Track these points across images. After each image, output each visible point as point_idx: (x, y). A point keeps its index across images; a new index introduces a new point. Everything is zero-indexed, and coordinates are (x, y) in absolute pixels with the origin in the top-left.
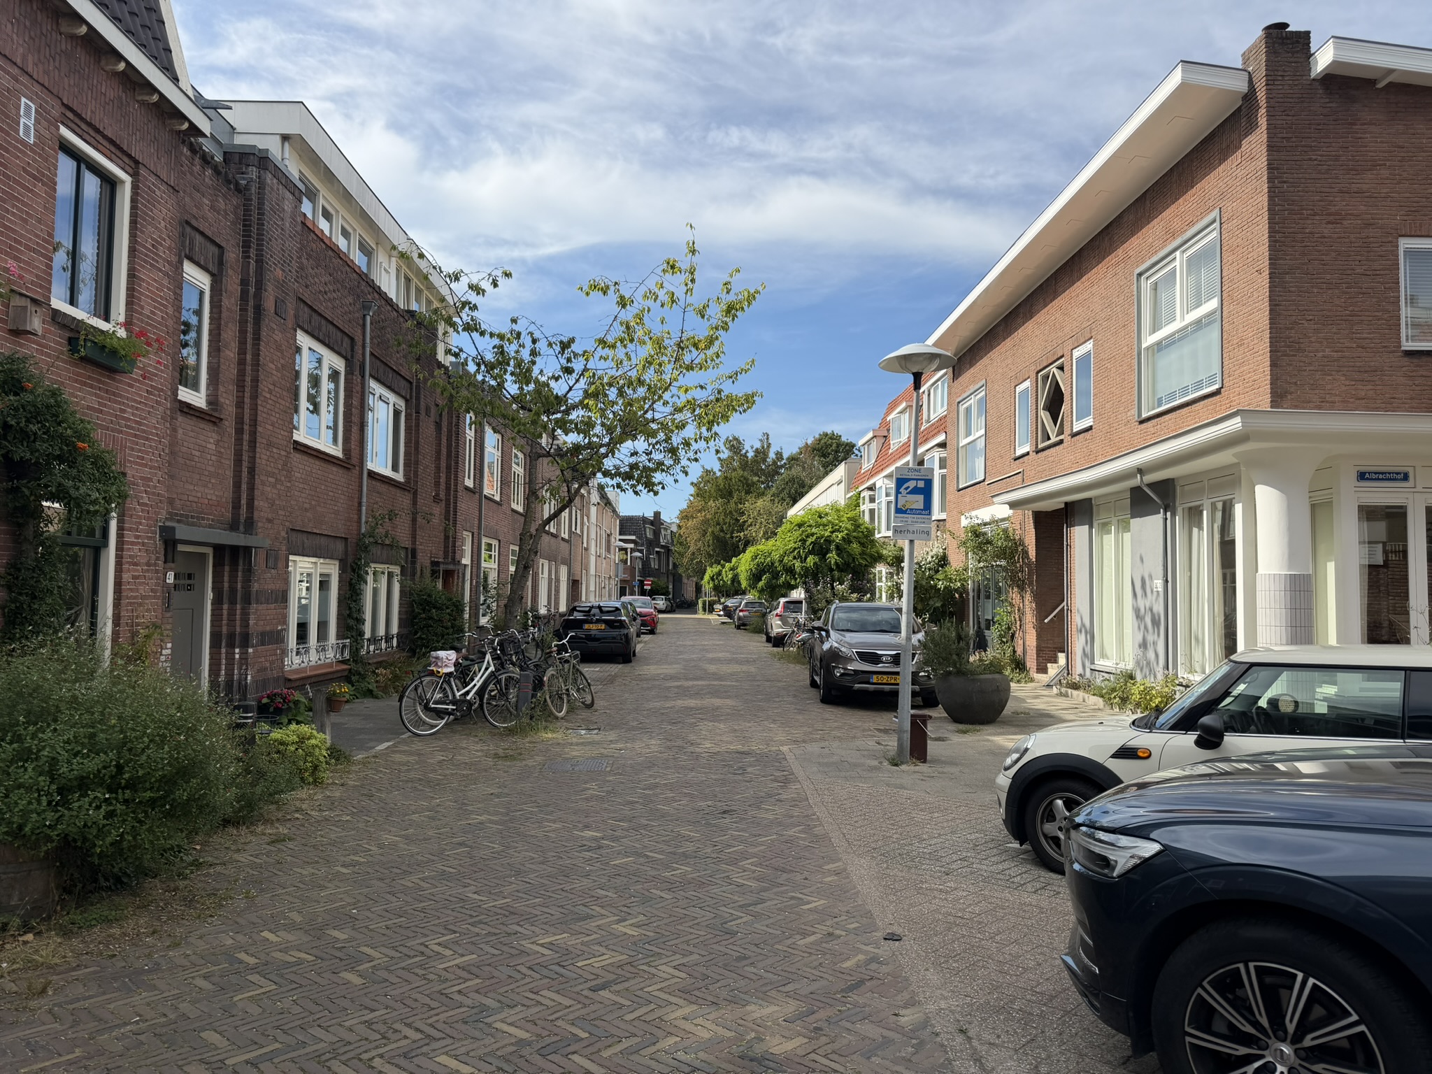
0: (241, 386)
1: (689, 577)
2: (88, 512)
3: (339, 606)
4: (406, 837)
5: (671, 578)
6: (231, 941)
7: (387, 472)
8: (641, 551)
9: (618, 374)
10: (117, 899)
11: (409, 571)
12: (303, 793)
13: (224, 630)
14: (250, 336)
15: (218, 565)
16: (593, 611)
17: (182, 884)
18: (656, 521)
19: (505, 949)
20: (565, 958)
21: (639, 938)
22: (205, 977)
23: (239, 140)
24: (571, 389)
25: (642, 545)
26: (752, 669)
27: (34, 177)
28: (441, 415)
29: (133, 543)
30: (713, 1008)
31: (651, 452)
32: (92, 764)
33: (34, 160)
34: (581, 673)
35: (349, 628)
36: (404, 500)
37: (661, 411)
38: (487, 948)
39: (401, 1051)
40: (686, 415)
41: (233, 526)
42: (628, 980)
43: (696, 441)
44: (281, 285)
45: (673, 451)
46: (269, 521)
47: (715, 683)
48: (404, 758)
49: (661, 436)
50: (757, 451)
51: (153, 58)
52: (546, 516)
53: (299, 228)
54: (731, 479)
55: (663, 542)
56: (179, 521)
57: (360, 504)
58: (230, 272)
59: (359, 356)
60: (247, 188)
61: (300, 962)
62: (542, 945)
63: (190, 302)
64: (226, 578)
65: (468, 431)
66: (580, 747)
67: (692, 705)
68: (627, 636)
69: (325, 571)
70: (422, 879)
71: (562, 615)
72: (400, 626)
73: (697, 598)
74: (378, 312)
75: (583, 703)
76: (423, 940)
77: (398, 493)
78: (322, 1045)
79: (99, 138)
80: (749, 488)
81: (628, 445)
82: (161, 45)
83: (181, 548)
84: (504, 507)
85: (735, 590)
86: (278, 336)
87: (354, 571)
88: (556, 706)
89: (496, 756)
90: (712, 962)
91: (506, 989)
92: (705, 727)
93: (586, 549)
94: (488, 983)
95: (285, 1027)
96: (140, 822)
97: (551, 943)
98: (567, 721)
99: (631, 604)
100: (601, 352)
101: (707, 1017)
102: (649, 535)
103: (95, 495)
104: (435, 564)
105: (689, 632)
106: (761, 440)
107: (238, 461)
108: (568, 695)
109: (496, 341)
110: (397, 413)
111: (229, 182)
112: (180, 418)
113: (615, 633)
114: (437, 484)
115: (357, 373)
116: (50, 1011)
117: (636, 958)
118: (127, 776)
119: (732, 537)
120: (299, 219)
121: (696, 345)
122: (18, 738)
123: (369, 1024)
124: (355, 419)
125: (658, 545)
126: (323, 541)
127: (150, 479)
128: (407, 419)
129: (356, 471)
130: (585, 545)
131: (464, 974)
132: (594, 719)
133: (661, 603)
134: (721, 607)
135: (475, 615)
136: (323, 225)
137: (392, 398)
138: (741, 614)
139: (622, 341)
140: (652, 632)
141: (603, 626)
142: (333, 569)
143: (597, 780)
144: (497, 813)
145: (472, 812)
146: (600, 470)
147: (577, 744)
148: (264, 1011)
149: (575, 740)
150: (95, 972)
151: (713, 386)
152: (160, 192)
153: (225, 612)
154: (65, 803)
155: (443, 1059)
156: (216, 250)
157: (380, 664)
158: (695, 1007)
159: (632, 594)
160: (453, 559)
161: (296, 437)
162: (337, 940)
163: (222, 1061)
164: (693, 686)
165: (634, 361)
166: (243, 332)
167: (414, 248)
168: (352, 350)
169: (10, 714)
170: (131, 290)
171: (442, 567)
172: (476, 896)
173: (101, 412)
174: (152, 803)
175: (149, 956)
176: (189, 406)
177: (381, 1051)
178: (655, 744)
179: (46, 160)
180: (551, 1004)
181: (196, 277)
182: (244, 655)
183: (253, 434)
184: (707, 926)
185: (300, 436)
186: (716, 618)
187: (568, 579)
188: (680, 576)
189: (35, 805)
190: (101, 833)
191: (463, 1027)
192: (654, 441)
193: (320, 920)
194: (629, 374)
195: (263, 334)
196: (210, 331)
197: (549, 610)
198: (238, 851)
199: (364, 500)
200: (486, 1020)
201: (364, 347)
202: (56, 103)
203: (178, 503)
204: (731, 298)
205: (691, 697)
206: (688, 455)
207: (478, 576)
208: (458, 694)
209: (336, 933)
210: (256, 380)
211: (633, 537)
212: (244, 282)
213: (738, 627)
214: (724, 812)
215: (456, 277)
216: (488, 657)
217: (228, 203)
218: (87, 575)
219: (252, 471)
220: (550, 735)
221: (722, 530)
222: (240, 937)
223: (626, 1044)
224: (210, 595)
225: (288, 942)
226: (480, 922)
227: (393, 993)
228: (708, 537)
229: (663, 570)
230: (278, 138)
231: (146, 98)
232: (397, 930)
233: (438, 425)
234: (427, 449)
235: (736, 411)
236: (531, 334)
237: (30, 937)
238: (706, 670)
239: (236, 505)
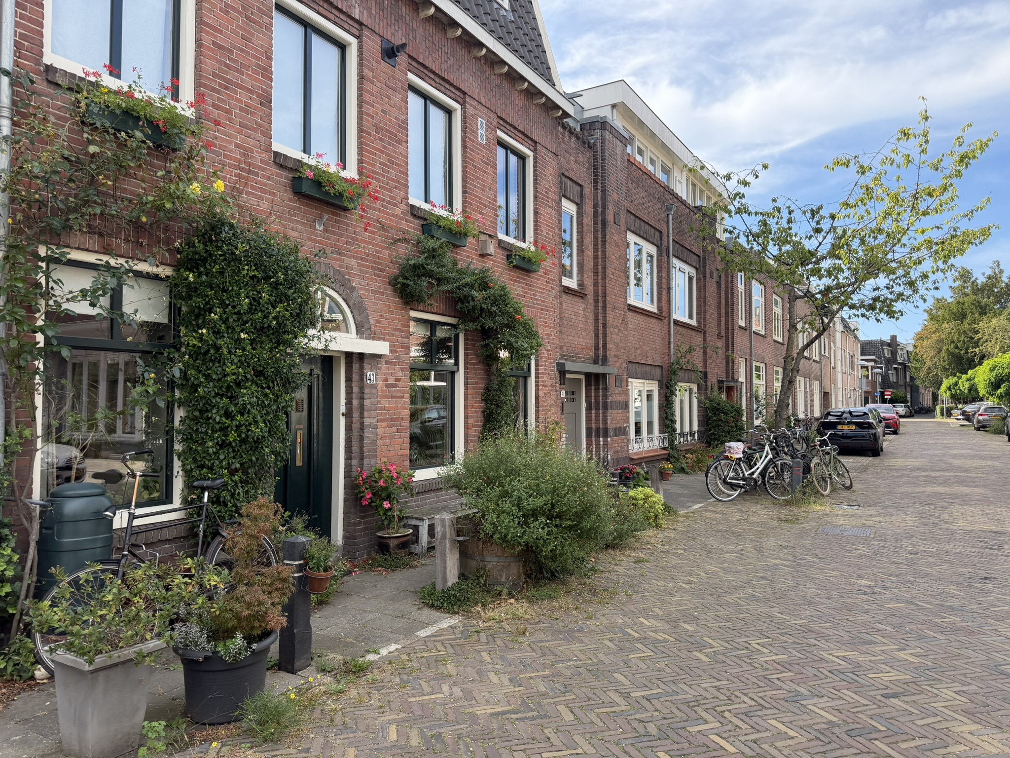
0: (596, 273)
1: (926, 388)
2: (523, 355)
3: (660, 411)
4: (724, 569)
5: (909, 389)
6: (621, 621)
7: (686, 320)
8: (881, 368)
9: (859, 227)
10: (554, 586)
11: (703, 389)
12: (650, 532)
13: (594, 426)
14: (600, 240)
15: (588, 385)
16: (845, 415)
17: (588, 581)
18: (893, 343)
19: (808, 654)
20: (857, 669)
21: (918, 665)
22: (611, 640)
23: (587, 115)
24: (820, 244)
25: (881, 363)
26: (997, 464)
27: (486, 164)
28: (720, 277)
29: (543, 374)
30: (996, 731)
31: (892, 287)
32: (539, 502)
33: (486, 154)
34: (840, 462)
35: (667, 426)
36: (698, 339)
37: (900, 252)
38: (794, 652)
39: (742, 711)
40: (924, 252)
41: (595, 361)
42: (914, 694)
43: (933, 272)
44: (617, 204)
45: (911, 284)
46: (616, 357)
47: (962, 474)
48: (713, 515)
49: (900, 272)
50: (989, 278)
51: (542, 75)
52: (801, 345)
53: (626, 164)
54: (963, 304)
55: (899, 360)
56: (566, 360)
57: (669, 343)
58: (587, 201)
59: (665, 243)
60: (595, 144)
61: (666, 641)
62: (837, 657)
63: (566, 225)
64: (593, 394)
65: (739, 286)
66: (845, 518)
67: (941, 491)
68: (875, 435)
69: (650, 388)
70: (740, 599)
71: (817, 419)
72: (699, 426)
73: (934, 405)
74: (677, 212)
75: (843, 485)
76: (746, 639)
77: (694, 333)
78: (688, 696)
79: (516, 132)
80: (983, 311)
81: (871, 283)
82: (545, 66)
83: (568, 376)
84: (768, 339)
85: (973, 396)
86: (616, 238)
87: (667, 388)
88: (821, 486)
89: (779, 519)
90: (991, 694)
91: (814, 683)
92: (957, 510)
93: (834, 368)
94: (799, 676)
95: (664, 680)
96: (565, 539)
97: (844, 657)
98: (830, 498)
99: (875, 410)
100: (844, 212)
101: (993, 736)
102: (887, 354)
103: (526, 345)
104: (720, 382)
105: (930, 433)
106: (992, 268)
107: (596, 320)
108: (831, 478)
109: (760, 217)
110: (690, 279)
111: (584, 143)
112: (564, 296)
113: (864, 432)
114: (719, 325)
115: (664, 255)
116: (529, 645)
117: (918, 679)
118: (557, 510)
119: (967, 353)
120: (626, 158)
121: (930, 195)
122: (501, 485)
123: (718, 688)
124: (664, 286)
125: (896, 362)
126: (648, 368)
127: (550, 335)
128: (697, 282)
129: (666, 321)
130: (833, 365)
131: (780, 667)
132: (853, 497)
133: (901, 409)
134: (959, 412)
135: (750, 418)
136: (639, 158)
137: (687, 268)
138: (981, 418)
139: (862, 201)
140: (895, 432)
141: (854, 427)
142: (654, 387)
143: (864, 543)
144: (787, 560)
145: (767, 557)
146: (846, 305)
147: (842, 516)
148: (649, 667)
149: (839, 513)
150: (548, 627)
151: (948, 226)
152: (549, 158)
153: (593, 415)
154: (526, 523)
155: (773, 722)
156: (578, 188)
157: (687, 451)
158: (980, 727)
159: (874, 402)
160: (733, 378)
161: (629, 302)
162: (688, 630)
163: (628, 693)
164: (940, 477)
165: (873, 215)
166: (596, 238)
167: (699, 163)
168: (661, 240)
169: (497, 471)
170: (536, 221)
171: (725, 384)
172: (780, 615)
173: (524, 297)
174: (570, 528)
175: (576, 622)
176: (568, 288)
177: (729, 708)
178: (911, 521)
179: (491, 152)
180: (851, 700)
181: (569, 207)
182: (605, 441)
183: (604, 302)
184: (981, 665)
185: (632, 301)
186: (955, 421)
187: (820, 391)
188: (918, 387)
189: (512, 524)
190: (545, 543)
191: (785, 704)
192: (894, 277)
193: (674, 616)
194: (869, 226)
195: (608, 237)
196: (578, 240)
197: (806, 415)
198: (617, 565)
199: (672, 340)
200: (802, 702)
201: (668, 236)
202: (494, 117)
203: (565, 349)
204: (964, 149)
205: (939, 484)
206: (926, 286)
207: (751, 390)
208: (746, 474)
209: (686, 626)
210: (604, 268)
211: (873, 357)
212: (595, 206)
213: (978, 429)
214: (986, 578)
215: (728, 177)
216: (767, 448)
217: (585, 157)
218: (521, 392)
219: (605, 325)
220: (819, 507)
221: (957, 347)
222: (626, 619)
223: (918, 742)
224: (584, 405)
225: (656, 627)
226: (786, 633)
227: (731, 671)
228: (943, 354)
229: (901, 382)
230: (609, 108)
231: (539, 101)
232: (727, 630)
233: (718, 284)
234: (712, 301)
235: (972, 243)
236: (788, 207)
237: (512, 601)
238: (950, 464)
239: (597, 348)
